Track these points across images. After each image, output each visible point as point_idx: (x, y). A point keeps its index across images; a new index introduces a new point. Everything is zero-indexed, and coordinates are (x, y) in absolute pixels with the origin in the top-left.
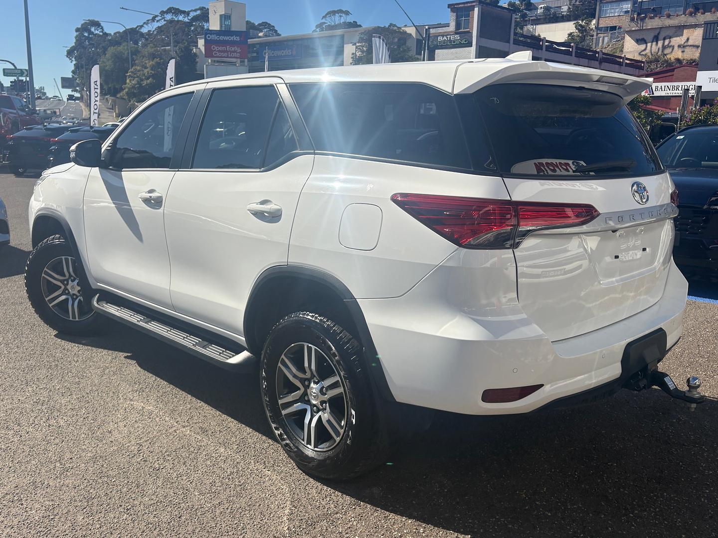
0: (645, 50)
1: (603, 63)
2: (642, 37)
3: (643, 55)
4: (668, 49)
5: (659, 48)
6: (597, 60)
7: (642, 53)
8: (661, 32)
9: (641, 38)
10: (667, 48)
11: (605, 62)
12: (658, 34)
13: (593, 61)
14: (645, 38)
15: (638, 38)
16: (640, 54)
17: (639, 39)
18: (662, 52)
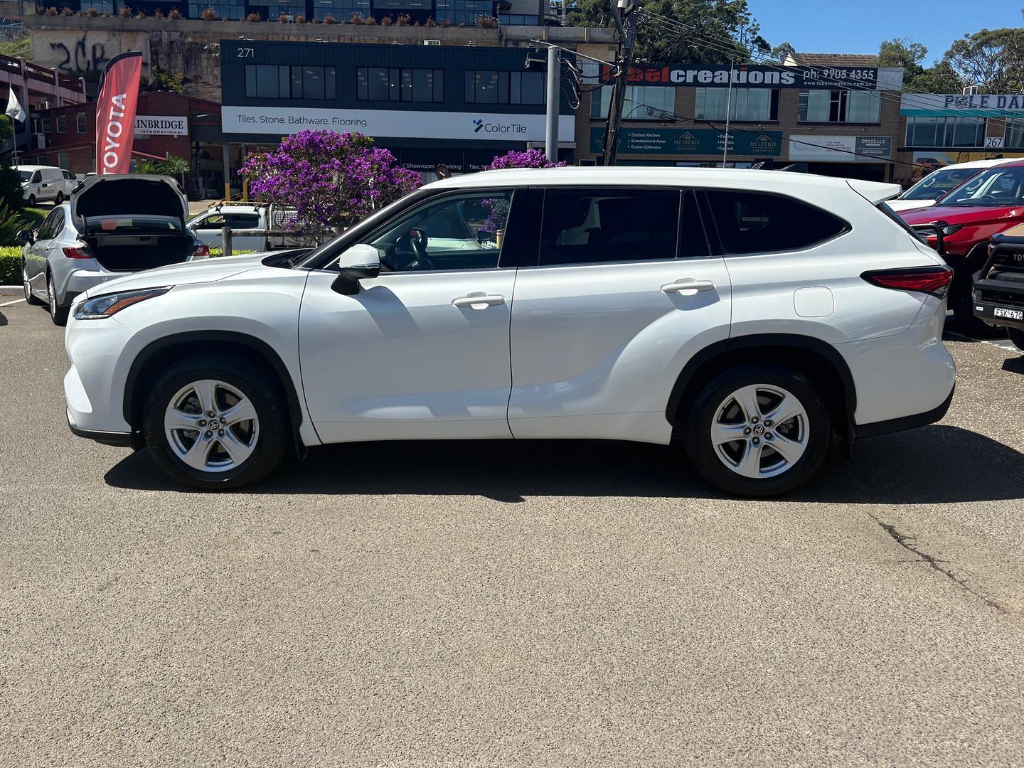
0: (68, 61)
1: (29, 79)
2: (60, 42)
3: (65, 69)
4: (102, 63)
5: (88, 62)
6: (21, 74)
7: (64, 66)
8: (87, 38)
9: (57, 42)
10: (101, 61)
11: (32, 78)
12: (84, 39)
13: (15, 75)
14: (65, 44)
15: (53, 43)
16: (60, 67)
17: (55, 44)
18: (95, 67)
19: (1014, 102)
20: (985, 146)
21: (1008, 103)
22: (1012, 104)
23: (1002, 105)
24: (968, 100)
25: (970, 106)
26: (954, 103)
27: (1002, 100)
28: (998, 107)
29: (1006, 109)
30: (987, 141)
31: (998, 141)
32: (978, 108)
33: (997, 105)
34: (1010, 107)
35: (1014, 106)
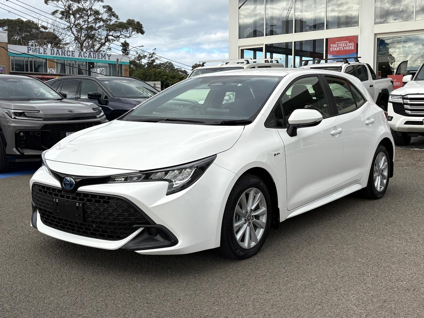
19: (58, 53)
20: (48, 73)
21: (55, 53)
22: (57, 53)
23: (53, 53)
24: (38, 50)
25: (39, 53)
26: (31, 51)
27: (53, 51)
28: (51, 54)
29: (55, 55)
30: (49, 70)
31: (53, 70)
32: (43, 54)
33: (50, 53)
34: (56, 55)
35: (58, 54)
